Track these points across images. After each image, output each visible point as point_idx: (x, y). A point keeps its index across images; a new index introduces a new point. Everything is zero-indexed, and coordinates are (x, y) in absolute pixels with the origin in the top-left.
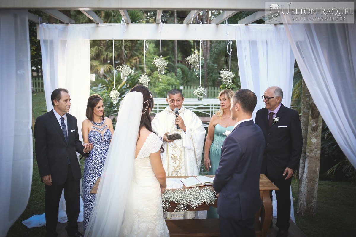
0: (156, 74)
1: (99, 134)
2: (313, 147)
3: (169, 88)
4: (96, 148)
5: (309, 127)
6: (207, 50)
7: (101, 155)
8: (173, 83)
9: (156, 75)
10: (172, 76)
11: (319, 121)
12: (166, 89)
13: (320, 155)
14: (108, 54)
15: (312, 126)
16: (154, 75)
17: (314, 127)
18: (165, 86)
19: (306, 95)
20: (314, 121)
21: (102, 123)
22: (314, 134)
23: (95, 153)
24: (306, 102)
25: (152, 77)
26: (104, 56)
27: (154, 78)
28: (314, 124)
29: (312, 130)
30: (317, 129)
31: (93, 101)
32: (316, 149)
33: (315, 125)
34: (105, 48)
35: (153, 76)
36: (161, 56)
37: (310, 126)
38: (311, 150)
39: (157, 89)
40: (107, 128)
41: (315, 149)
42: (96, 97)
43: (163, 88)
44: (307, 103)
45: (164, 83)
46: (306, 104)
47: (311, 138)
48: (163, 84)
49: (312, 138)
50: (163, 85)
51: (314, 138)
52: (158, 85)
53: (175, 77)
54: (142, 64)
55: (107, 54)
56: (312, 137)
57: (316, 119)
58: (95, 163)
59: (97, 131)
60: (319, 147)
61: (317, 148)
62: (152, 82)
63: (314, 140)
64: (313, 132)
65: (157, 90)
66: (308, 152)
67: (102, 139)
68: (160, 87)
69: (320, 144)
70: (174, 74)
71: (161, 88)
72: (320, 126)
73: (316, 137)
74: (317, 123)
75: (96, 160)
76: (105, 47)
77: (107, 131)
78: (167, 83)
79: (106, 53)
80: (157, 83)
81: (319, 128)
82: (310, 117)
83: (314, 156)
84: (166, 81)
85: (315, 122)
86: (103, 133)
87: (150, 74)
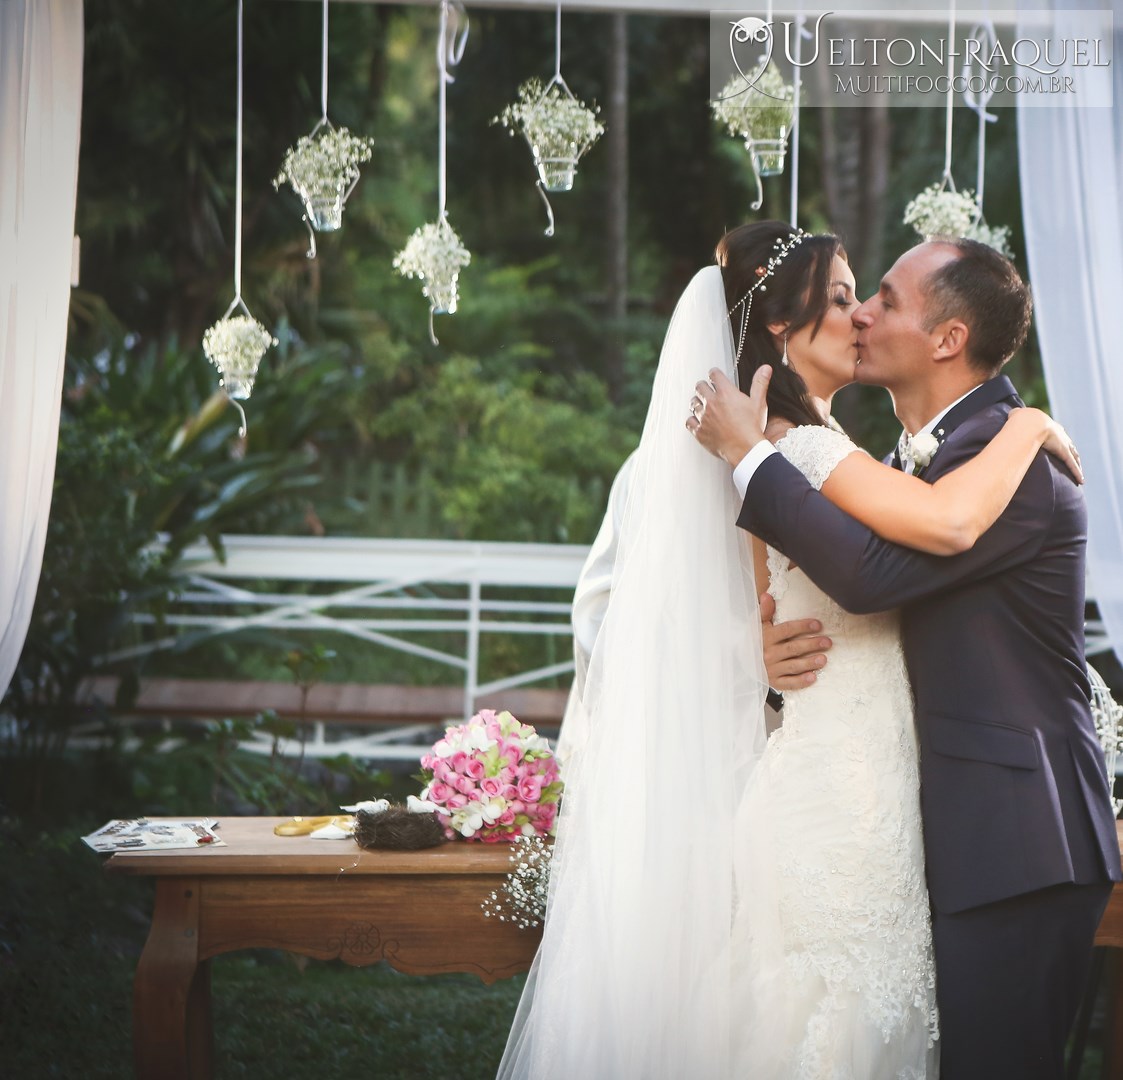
0: (461, 380)
3: (556, 496)
6: (865, 150)
8: (589, 451)
9: (459, 391)
10: (585, 405)
12: (539, 499)
16: (442, 384)
18: (527, 475)
25: (429, 406)
27: (443, 408)
35: (436, 395)
36: (559, 79)
39: (465, 497)
43: (509, 488)
45: (525, 454)
48: (516, 461)
50: (509, 469)
52: (474, 464)
53: (609, 407)
54: (341, 305)
62: (427, 445)
65: (463, 508)
68: (489, 484)
70: (597, 387)
71: (498, 490)
78: (539, 451)
80: (463, 450)
84: (538, 441)
87: (406, 377)
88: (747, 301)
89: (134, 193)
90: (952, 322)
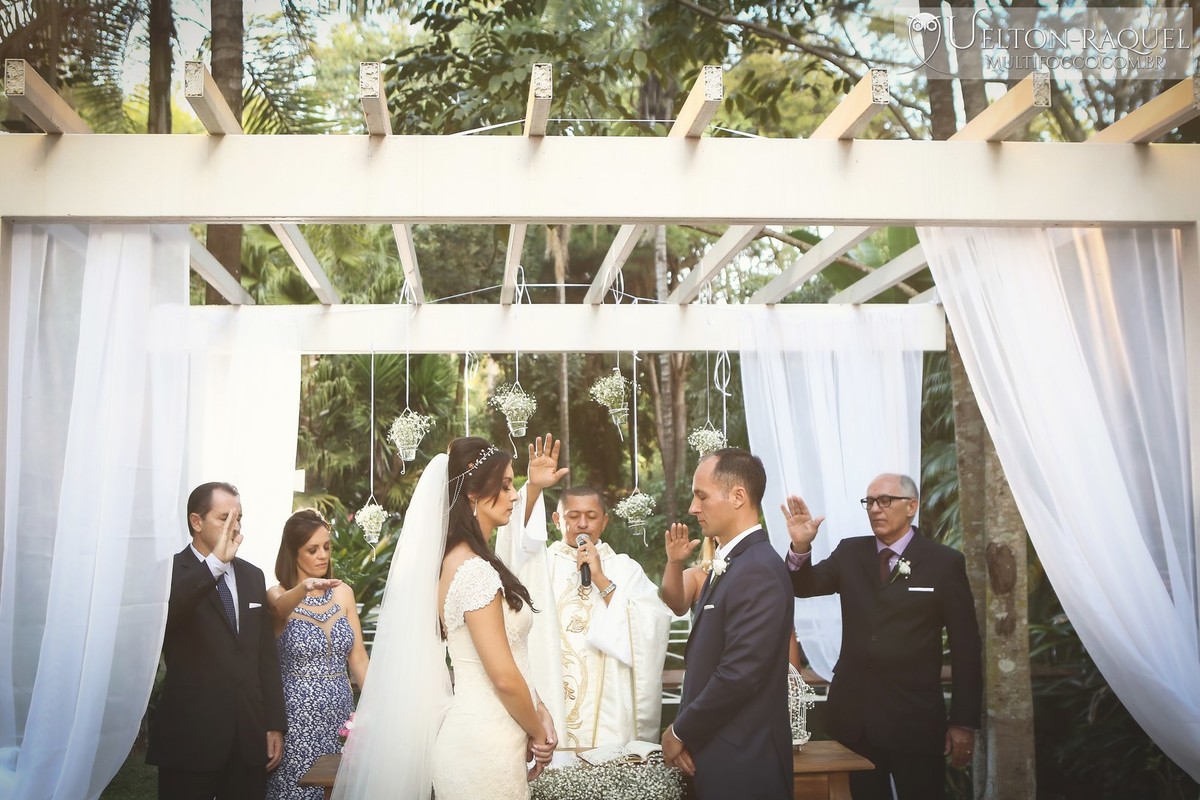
1: (317, 629)
2: (1006, 688)
4: (307, 675)
5: (988, 622)
7: (320, 698)
11: (1016, 603)
13: (1031, 715)
14: (326, 457)
15: (997, 619)
17: (1003, 621)
19: (974, 523)
20: (1000, 604)
21: (326, 597)
22: (1004, 643)
23: (304, 692)
24: (976, 548)
26: (312, 464)
28: (1001, 611)
29: (996, 630)
30: (1013, 627)
31: (300, 527)
32: (1016, 695)
33: (1004, 615)
34: (313, 438)
37: (990, 618)
38: (1000, 700)
40: (341, 614)
41: (1011, 695)
42: (308, 518)
44: (979, 550)
46: (977, 553)
47: (996, 660)
49: (999, 659)
51: (1005, 658)
55: (323, 455)
56: (999, 656)
57: (1008, 595)
58: (303, 725)
59: (311, 621)
60: (1026, 686)
61: (1018, 692)
63: (1007, 666)
64: (1002, 638)
66: (993, 707)
67: (326, 646)
69: (1027, 677)
72: (1021, 618)
73: (1013, 654)
74: (1010, 607)
75: (306, 713)
76: (315, 435)
77: (341, 621)
79: (320, 455)
81: (1018, 626)
82: (989, 591)
83: (1013, 717)
85: (1004, 606)
86: (328, 628)
88: (461, 478)
89: (352, 450)
90: (735, 488)
